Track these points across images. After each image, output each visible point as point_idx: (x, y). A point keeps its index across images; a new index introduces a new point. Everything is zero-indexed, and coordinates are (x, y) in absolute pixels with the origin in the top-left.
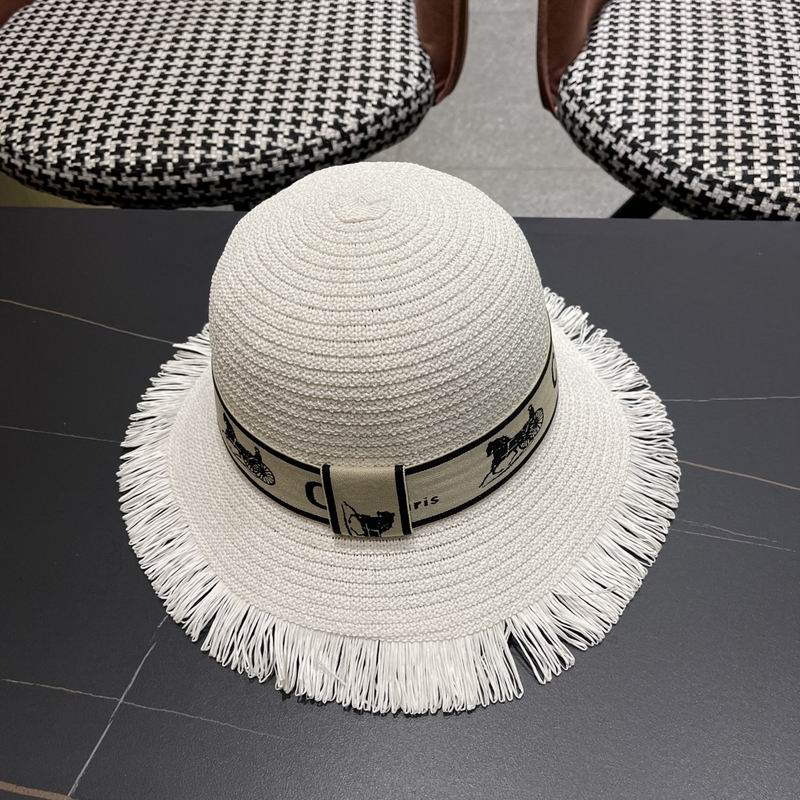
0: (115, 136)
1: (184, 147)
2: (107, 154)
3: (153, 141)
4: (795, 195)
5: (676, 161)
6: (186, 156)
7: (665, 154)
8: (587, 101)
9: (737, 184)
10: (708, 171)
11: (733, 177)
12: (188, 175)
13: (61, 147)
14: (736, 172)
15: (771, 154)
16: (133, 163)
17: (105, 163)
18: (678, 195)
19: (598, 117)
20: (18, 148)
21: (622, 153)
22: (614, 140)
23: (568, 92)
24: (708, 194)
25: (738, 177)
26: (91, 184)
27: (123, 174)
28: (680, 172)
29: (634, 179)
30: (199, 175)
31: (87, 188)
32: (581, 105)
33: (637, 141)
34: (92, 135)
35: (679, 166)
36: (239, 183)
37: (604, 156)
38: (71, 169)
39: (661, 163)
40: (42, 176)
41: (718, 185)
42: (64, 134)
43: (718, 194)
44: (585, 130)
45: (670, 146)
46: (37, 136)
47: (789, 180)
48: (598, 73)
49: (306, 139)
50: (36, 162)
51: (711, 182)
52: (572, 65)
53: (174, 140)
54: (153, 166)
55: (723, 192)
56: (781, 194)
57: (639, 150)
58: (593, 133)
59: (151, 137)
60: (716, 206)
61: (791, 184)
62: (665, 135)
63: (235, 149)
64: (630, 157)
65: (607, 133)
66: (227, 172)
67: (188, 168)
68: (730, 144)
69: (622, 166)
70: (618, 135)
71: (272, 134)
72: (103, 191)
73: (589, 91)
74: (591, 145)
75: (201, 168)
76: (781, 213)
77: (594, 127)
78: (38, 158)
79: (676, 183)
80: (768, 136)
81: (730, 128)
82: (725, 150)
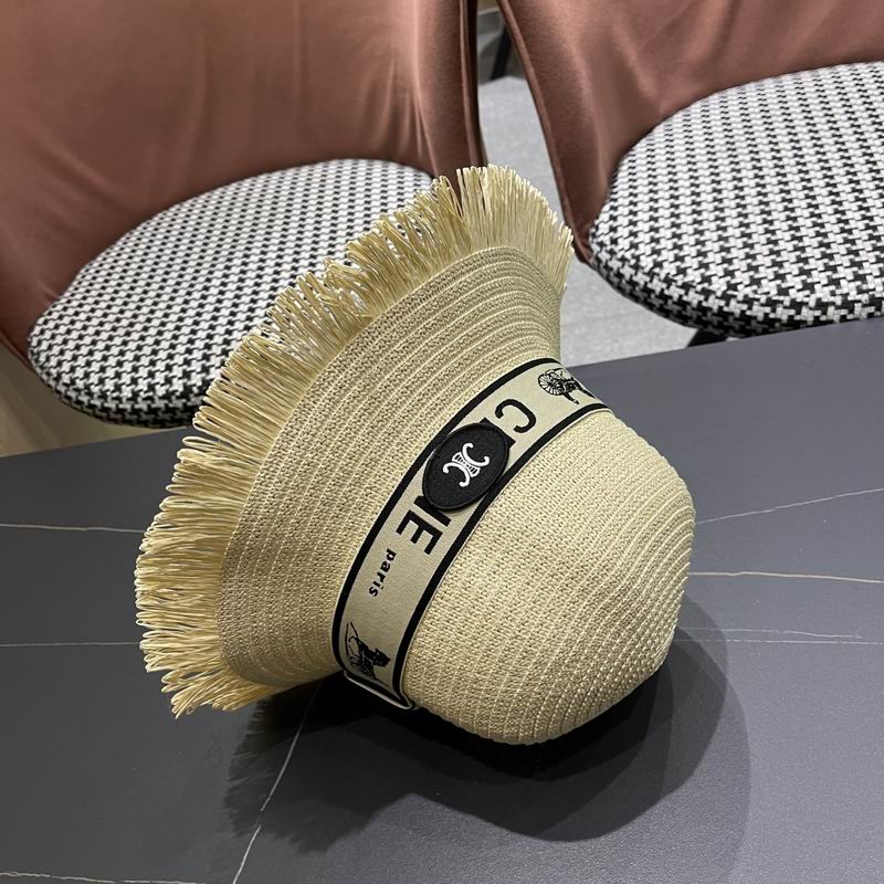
0: (181, 363)
2: (175, 380)
3: (215, 361)
4: (832, 299)
5: (711, 288)
7: (699, 283)
8: (616, 249)
9: (774, 298)
10: (742, 292)
11: (768, 293)
13: (134, 381)
14: (770, 288)
15: (801, 265)
16: (200, 384)
17: (174, 388)
18: (721, 319)
19: (629, 261)
20: (95, 389)
21: (658, 290)
22: (648, 279)
23: (598, 244)
24: (748, 313)
25: (774, 292)
26: (164, 409)
27: (191, 395)
28: (717, 298)
29: (675, 312)
31: (160, 414)
32: (612, 253)
33: (670, 276)
34: (161, 366)
35: (714, 292)
37: (642, 295)
38: (144, 399)
39: (697, 292)
40: (120, 411)
41: (756, 303)
42: (135, 369)
43: (758, 311)
44: (620, 275)
45: (702, 275)
46: (112, 376)
47: (824, 286)
48: (623, 221)
50: (114, 399)
51: (748, 301)
52: (597, 218)
55: (762, 308)
56: (819, 300)
57: (674, 284)
58: (627, 277)
59: (213, 358)
60: (759, 323)
61: (827, 289)
62: (696, 266)
64: (666, 292)
65: (640, 274)
68: (759, 263)
69: (661, 302)
70: (651, 274)
72: (175, 414)
73: (616, 239)
74: (628, 288)
76: (823, 318)
77: (627, 271)
78: (115, 395)
79: (715, 308)
80: (796, 249)
81: (758, 248)
82: (756, 269)
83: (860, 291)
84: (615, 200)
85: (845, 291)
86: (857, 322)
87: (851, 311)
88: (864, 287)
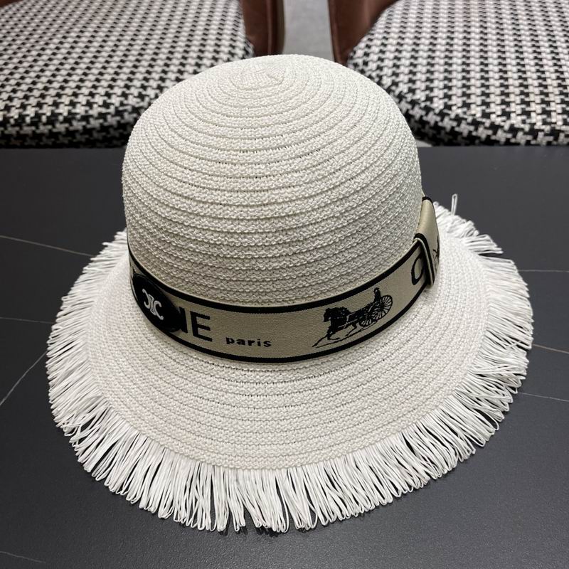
0: (5, 99)
1: (56, 104)
3: (33, 101)
4: (522, 126)
5: (431, 106)
6: (57, 111)
7: (424, 101)
8: (366, 69)
9: (480, 120)
10: (456, 111)
11: (475, 115)
12: (58, 125)
14: (477, 111)
15: (503, 97)
18: (435, 132)
24: (457, 129)
25: (479, 115)
27: (8, 125)
28: (435, 114)
30: (67, 125)
33: (403, 94)
35: (433, 110)
36: (99, 132)
39: (420, 108)
43: (464, 129)
45: (427, 95)
47: (518, 115)
48: (376, 49)
49: (151, 99)
51: (458, 120)
52: (356, 45)
53: (49, 100)
54: (32, 118)
55: (468, 127)
56: (512, 126)
57: (404, 100)
60: (463, 138)
61: (520, 118)
62: (423, 88)
63: (95, 106)
66: (88, 122)
67: (57, 120)
68: (472, 92)
71: (125, 95)
73: (367, 62)
75: (68, 119)
76: (513, 141)
79: (432, 123)
80: (502, 85)
81: (473, 81)
82: (469, 96)
83: (545, 123)
84: (373, 34)
85: (533, 121)
86: (537, 147)
87: (535, 137)
88: (549, 120)
